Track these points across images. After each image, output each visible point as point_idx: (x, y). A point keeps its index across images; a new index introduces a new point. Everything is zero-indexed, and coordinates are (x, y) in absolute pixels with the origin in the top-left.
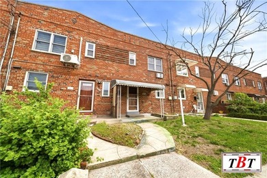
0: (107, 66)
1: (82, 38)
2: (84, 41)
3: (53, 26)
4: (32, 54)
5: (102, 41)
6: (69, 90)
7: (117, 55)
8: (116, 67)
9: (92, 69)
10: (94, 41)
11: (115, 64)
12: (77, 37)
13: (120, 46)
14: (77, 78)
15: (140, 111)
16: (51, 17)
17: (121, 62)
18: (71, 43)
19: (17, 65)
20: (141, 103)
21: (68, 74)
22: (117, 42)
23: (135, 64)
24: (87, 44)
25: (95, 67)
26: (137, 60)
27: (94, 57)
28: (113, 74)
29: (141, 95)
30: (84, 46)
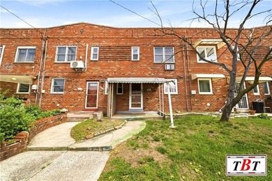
0: (109, 65)
1: (87, 45)
2: (90, 47)
3: (67, 40)
4: (55, 65)
5: (104, 43)
6: (79, 91)
7: (118, 53)
8: (118, 66)
9: (97, 70)
10: (97, 44)
11: (117, 62)
12: (84, 45)
13: (122, 43)
14: (84, 80)
15: (144, 108)
16: (66, 33)
17: (123, 59)
18: (80, 51)
19: (47, 75)
20: (146, 99)
21: (78, 77)
22: (119, 40)
23: (138, 59)
24: (92, 49)
25: (99, 68)
26: (140, 54)
27: (97, 59)
28: (115, 72)
29: (145, 91)
30: (89, 51)
